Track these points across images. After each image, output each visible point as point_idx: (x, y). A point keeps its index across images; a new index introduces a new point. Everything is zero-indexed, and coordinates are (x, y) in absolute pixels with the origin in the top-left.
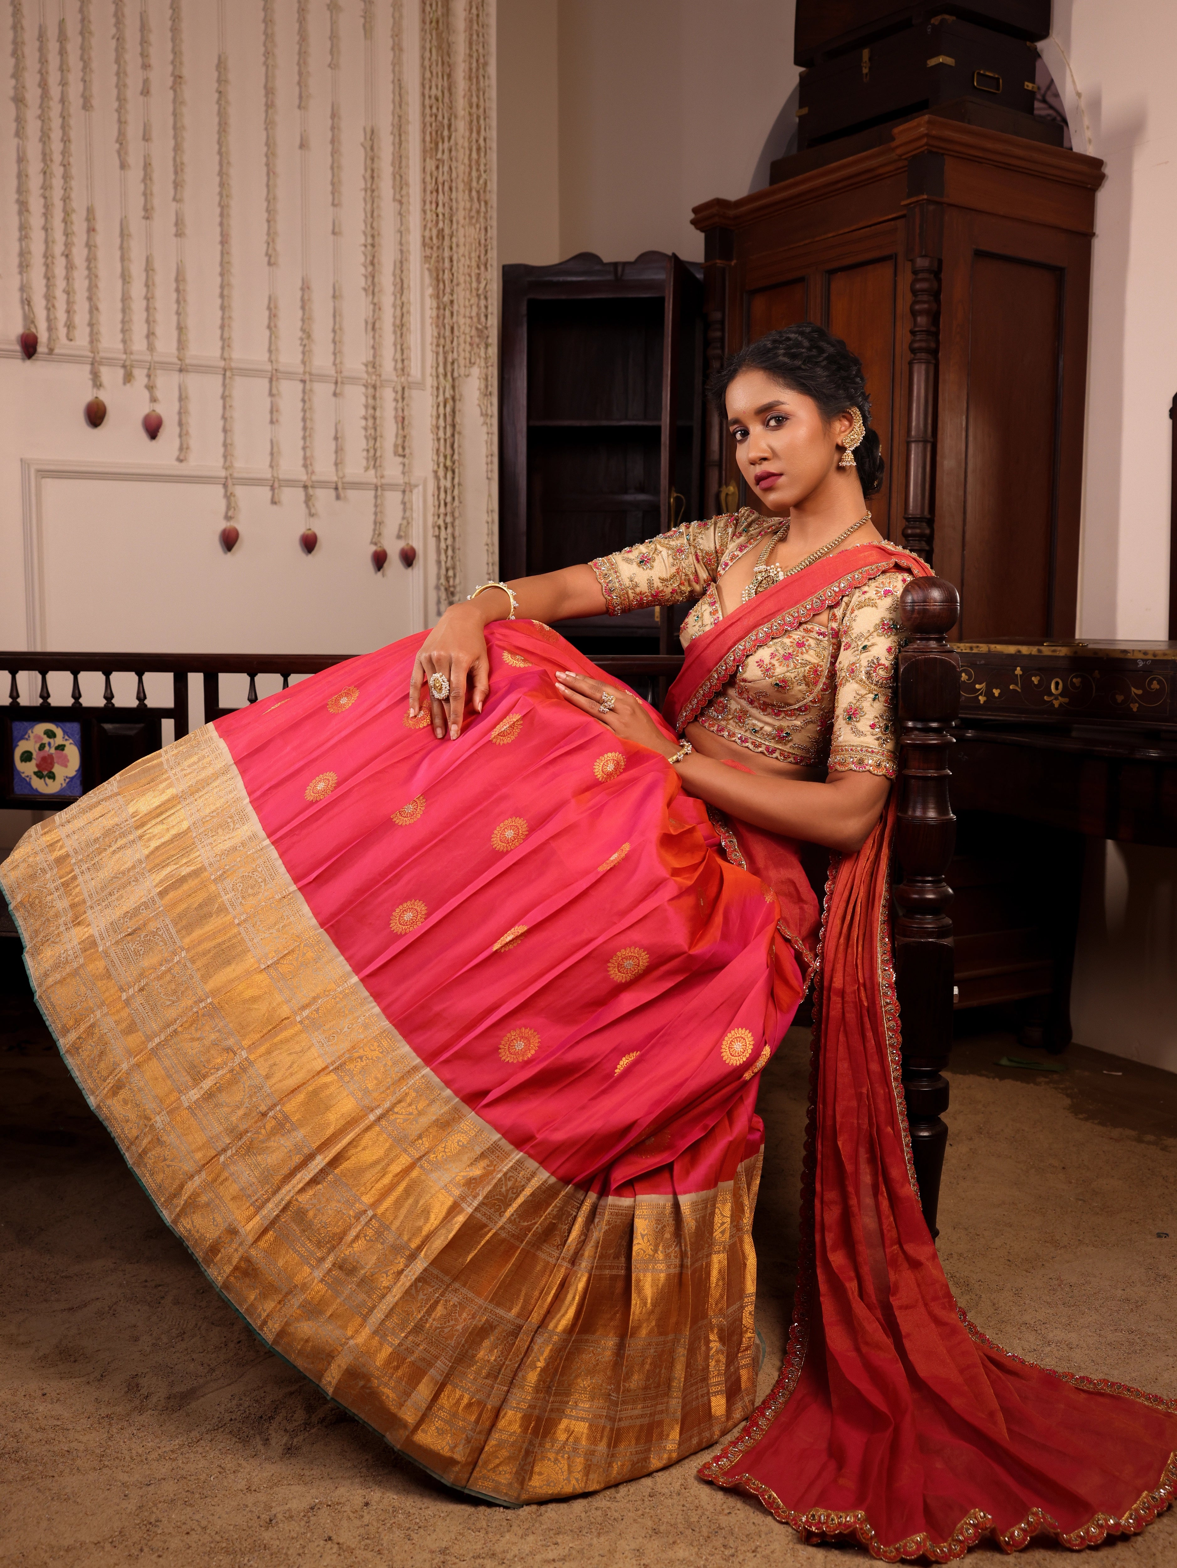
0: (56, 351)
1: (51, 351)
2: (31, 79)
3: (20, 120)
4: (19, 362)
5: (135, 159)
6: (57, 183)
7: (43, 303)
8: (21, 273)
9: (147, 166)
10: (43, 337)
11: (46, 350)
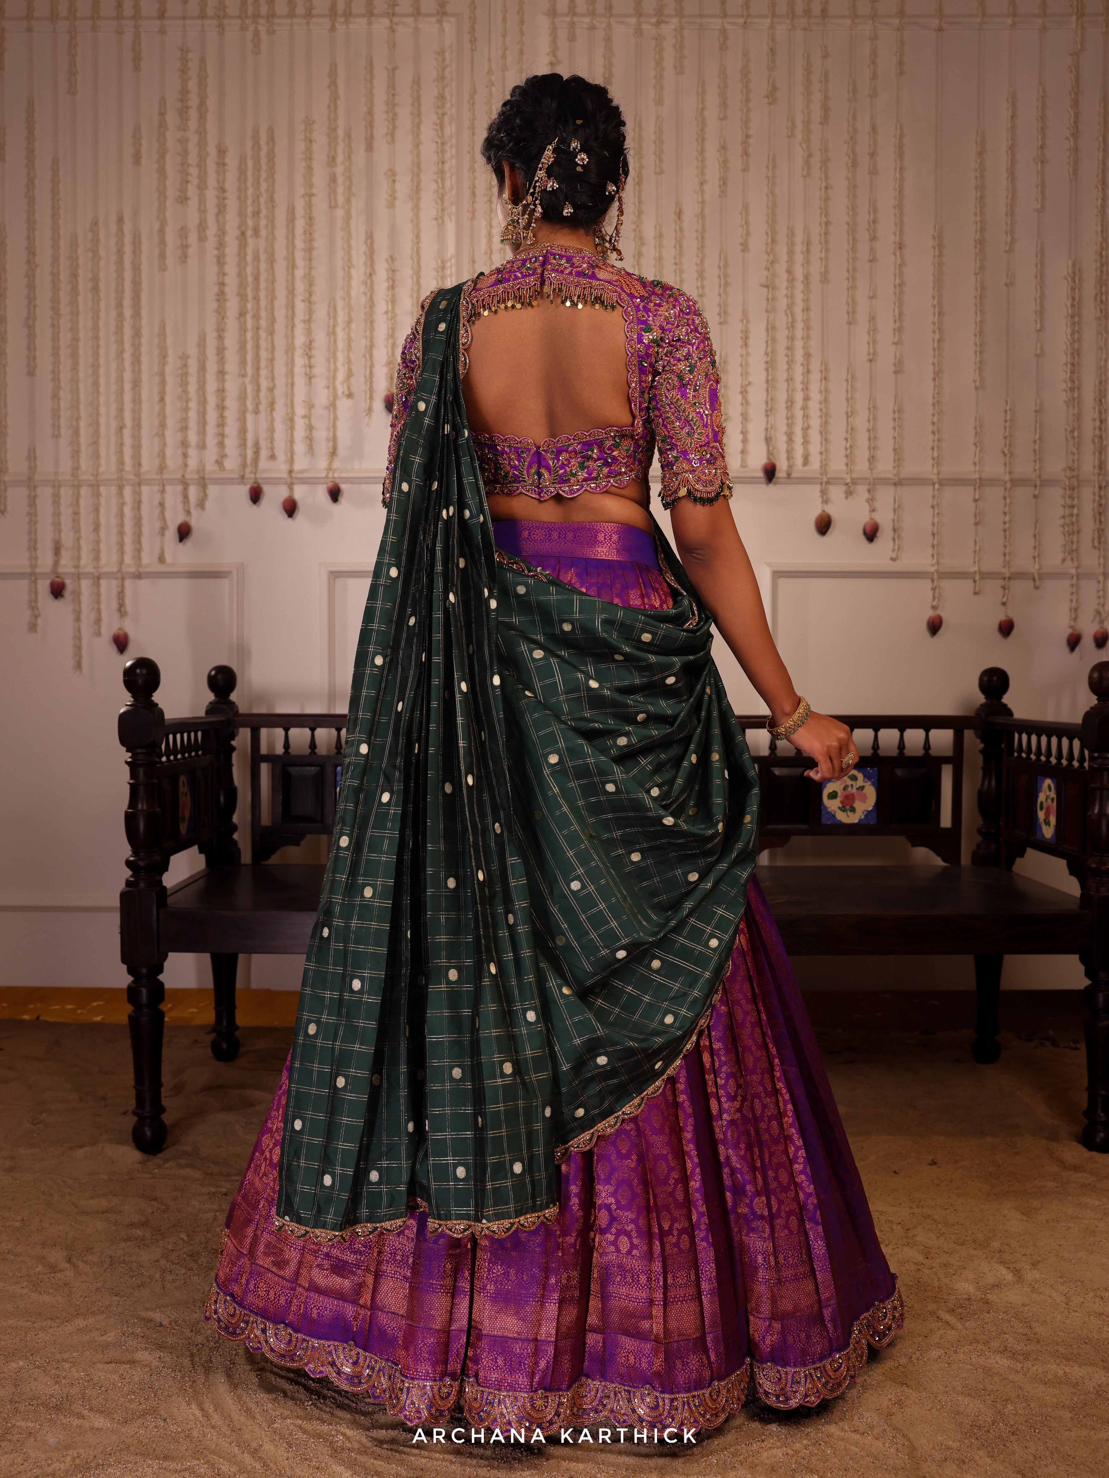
0: (794, 475)
1: (789, 475)
2: (781, 268)
3: (771, 300)
4: (764, 486)
5: (862, 316)
6: (799, 344)
7: (785, 438)
8: (767, 416)
9: (872, 319)
10: (782, 467)
11: (785, 475)
